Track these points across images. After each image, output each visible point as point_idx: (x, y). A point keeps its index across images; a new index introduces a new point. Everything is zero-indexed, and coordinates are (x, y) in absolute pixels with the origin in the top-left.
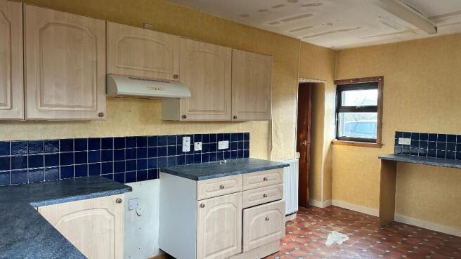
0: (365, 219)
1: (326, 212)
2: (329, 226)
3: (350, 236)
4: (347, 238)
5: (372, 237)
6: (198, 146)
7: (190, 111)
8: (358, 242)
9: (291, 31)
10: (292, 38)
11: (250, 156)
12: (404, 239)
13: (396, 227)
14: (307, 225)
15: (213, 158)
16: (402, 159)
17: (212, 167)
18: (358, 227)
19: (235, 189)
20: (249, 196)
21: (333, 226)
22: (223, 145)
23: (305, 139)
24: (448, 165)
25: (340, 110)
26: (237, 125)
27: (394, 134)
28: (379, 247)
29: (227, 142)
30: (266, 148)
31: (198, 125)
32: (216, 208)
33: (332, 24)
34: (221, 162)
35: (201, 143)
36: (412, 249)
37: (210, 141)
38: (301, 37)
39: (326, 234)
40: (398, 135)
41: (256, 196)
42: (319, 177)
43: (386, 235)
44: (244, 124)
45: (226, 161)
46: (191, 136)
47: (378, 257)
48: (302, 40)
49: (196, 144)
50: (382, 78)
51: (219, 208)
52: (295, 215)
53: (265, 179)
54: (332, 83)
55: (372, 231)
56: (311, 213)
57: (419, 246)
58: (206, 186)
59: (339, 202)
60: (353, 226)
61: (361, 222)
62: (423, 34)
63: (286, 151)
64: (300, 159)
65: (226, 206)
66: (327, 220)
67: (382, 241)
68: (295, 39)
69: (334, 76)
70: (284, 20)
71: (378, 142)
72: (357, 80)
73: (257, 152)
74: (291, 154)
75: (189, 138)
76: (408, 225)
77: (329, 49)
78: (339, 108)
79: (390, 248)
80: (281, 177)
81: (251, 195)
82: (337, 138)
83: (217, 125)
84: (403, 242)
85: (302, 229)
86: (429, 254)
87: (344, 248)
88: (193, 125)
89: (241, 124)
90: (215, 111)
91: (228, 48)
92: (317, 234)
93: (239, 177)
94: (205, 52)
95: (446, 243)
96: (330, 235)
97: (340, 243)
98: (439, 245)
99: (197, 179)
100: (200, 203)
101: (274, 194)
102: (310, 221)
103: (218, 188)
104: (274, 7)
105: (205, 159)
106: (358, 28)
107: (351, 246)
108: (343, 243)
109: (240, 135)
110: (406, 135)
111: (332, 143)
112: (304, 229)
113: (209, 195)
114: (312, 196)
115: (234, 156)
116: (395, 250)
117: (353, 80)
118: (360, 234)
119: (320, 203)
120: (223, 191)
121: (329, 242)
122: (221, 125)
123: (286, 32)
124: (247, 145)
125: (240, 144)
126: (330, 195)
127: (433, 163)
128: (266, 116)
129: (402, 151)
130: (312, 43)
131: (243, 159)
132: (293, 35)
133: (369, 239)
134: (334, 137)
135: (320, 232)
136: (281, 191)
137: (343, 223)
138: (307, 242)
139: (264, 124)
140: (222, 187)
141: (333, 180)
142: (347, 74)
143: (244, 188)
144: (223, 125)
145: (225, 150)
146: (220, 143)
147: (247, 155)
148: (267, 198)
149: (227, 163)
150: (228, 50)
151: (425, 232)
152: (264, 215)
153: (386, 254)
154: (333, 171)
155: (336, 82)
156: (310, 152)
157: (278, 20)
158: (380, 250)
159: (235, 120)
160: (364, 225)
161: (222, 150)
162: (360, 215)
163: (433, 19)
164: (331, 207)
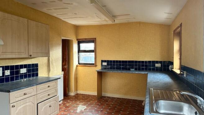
0: (92, 97)
1: (75, 97)
2: (77, 103)
3: (87, 106)
4: (86, 107)
5: (95, 104)
6: (8, 73)
7: (2, 52)
8: (90, 108)
9: (57, 15)
10: (58, 18)
11: (39, 76)
12: (107, 103)
13: (103, 98)
14: (68, 105)
15: (17, 78)
16: (104, 71)
17: (17, 84)
18: (89, 101)
19: (32, 94)
20: (41, 97)
21: (79, 103)
22: (23, 71)
23: (65, 65)
24: (120, 72)
25: (80, 51)
26: (31, 60)
27: (101, 61)
28: (98, 108)
29: (26, 69)
30: (47, 70)
31: (7, 60)
32: (22, 106)
33: (76, 14)
34: (22, 80)
35: (9, 71)
36: (110, 106)
37: (15, 69)
38: (62, 18)
39: (77, 107)
40: (102, 61)
41: (45, 96)
42: (72, 81)
43: (100, 103)
44: (35, 59)
45: (25, 80)
46: (3, 67)
47: (99, 113)
48: (62, 19)
49: (6, 71)
50: (95, 38)
51: (23, 106)
52: (62, 101)
53: (48, 87)
54: (76, 40)
55: (95, 102)
56: (69, 99)
57: (112, 105)
58: (15, 95)
59: (80, 92)
60: (87, 101)
61: (90, 99)
62: (110, 22)
63: (57, 72)
64: (64, 75)
65: (28, 104)
66: (76, 101)
67: (99, 105)
68: (59, 19)
69: (76, 37)
70: (55, 9)
71: (95, 65)
72: (86, 39)
73: (42, 73)
74: (59, 72)
75: (2, 68)
76: (107, 97)
77: (74, 25)
78: (79, 51)
79: (102, 108)
80: (57, 84)
81: (42, 96)
82: (79, 63)
83: (19, 60)
84: (107, 104)
85: (66, 107)
86: (116, 107)
87: (85, 112)
88: (4, 61)
89: (33, 59)
90: (19, 53)
91: (25, 19)
92: (73, 108)
93: (34, 87)
94: (11, 20)
95: (120, 101)
96: (78, 108)
97: (83, 110)
98: (118, 103)
99: (9, 92)
100: (12, 105)
101: (53, 93)
102: (69, 103)
103: (23, 95)
104: (50, 2)
105: (12, 79)
106: (87, 17)
107: (88, 110)
108: (85, 110)
109: (33, 65)
110: (105, 61)
111: (77, 66)
112: (67, 107)
113: (17, 99)
114: (69, 91)
115: (29, 76)
116: (104, 108)
117: (84, 39)
118: (91, 104)
119: (72, 94)
120: (26, 96)
121: (78, 111)
122: (21, 60)
123: (55, 15)
124: (37, 70)
125: (33, 70)
126: (76, 89)
127: (115, 72)
128: (47, 54)
129: (104, 68)
130: (67, 21)
131: (35, 77)
132: (58, 17)
133: (94, 105)
134: (78, 63)
135: (74, 107)
136: (56, 91)
137: (83, 101)
138: (69, 113)
139: (45, 59)
140: (25, 94)
141: (78, 82)
142: (82, 36)
143: (38, 93)
144: (23, 60)
145: (25, 73)
146: (21, 70)
147: (37, 75)
148: (50, 96)
149: (26, 81)
150: (26, 20)
151: (113, 98)
152: (49, 104)
153: (101, 111)
154: (78, 79)
155: (77, 40)
156: (68, 71)
157: (52, 8)
158: (99, 109)
159: (30, 57)
160: (91, 100)
161: (23, 73)
162: (89, 96)
163: (114, 17)
164: (77, 94)
